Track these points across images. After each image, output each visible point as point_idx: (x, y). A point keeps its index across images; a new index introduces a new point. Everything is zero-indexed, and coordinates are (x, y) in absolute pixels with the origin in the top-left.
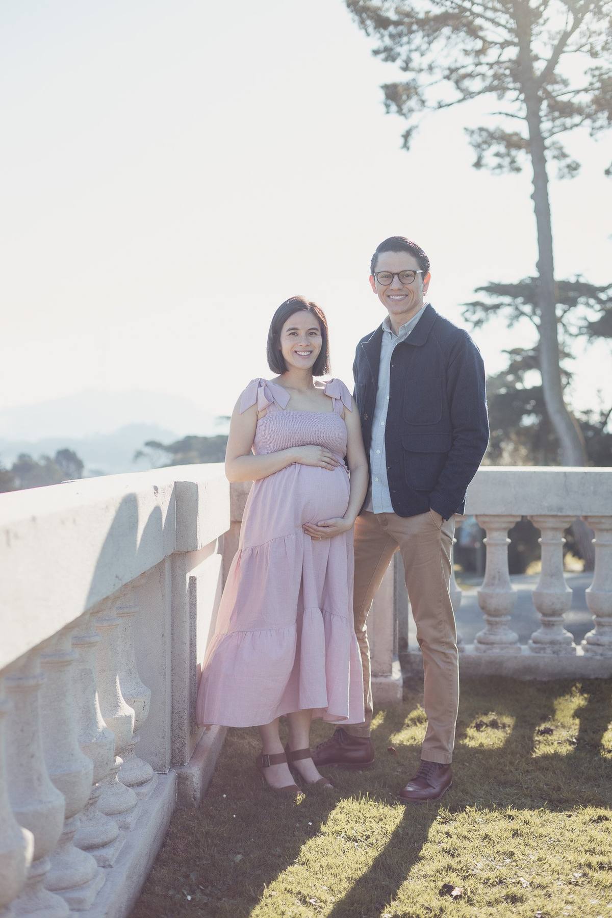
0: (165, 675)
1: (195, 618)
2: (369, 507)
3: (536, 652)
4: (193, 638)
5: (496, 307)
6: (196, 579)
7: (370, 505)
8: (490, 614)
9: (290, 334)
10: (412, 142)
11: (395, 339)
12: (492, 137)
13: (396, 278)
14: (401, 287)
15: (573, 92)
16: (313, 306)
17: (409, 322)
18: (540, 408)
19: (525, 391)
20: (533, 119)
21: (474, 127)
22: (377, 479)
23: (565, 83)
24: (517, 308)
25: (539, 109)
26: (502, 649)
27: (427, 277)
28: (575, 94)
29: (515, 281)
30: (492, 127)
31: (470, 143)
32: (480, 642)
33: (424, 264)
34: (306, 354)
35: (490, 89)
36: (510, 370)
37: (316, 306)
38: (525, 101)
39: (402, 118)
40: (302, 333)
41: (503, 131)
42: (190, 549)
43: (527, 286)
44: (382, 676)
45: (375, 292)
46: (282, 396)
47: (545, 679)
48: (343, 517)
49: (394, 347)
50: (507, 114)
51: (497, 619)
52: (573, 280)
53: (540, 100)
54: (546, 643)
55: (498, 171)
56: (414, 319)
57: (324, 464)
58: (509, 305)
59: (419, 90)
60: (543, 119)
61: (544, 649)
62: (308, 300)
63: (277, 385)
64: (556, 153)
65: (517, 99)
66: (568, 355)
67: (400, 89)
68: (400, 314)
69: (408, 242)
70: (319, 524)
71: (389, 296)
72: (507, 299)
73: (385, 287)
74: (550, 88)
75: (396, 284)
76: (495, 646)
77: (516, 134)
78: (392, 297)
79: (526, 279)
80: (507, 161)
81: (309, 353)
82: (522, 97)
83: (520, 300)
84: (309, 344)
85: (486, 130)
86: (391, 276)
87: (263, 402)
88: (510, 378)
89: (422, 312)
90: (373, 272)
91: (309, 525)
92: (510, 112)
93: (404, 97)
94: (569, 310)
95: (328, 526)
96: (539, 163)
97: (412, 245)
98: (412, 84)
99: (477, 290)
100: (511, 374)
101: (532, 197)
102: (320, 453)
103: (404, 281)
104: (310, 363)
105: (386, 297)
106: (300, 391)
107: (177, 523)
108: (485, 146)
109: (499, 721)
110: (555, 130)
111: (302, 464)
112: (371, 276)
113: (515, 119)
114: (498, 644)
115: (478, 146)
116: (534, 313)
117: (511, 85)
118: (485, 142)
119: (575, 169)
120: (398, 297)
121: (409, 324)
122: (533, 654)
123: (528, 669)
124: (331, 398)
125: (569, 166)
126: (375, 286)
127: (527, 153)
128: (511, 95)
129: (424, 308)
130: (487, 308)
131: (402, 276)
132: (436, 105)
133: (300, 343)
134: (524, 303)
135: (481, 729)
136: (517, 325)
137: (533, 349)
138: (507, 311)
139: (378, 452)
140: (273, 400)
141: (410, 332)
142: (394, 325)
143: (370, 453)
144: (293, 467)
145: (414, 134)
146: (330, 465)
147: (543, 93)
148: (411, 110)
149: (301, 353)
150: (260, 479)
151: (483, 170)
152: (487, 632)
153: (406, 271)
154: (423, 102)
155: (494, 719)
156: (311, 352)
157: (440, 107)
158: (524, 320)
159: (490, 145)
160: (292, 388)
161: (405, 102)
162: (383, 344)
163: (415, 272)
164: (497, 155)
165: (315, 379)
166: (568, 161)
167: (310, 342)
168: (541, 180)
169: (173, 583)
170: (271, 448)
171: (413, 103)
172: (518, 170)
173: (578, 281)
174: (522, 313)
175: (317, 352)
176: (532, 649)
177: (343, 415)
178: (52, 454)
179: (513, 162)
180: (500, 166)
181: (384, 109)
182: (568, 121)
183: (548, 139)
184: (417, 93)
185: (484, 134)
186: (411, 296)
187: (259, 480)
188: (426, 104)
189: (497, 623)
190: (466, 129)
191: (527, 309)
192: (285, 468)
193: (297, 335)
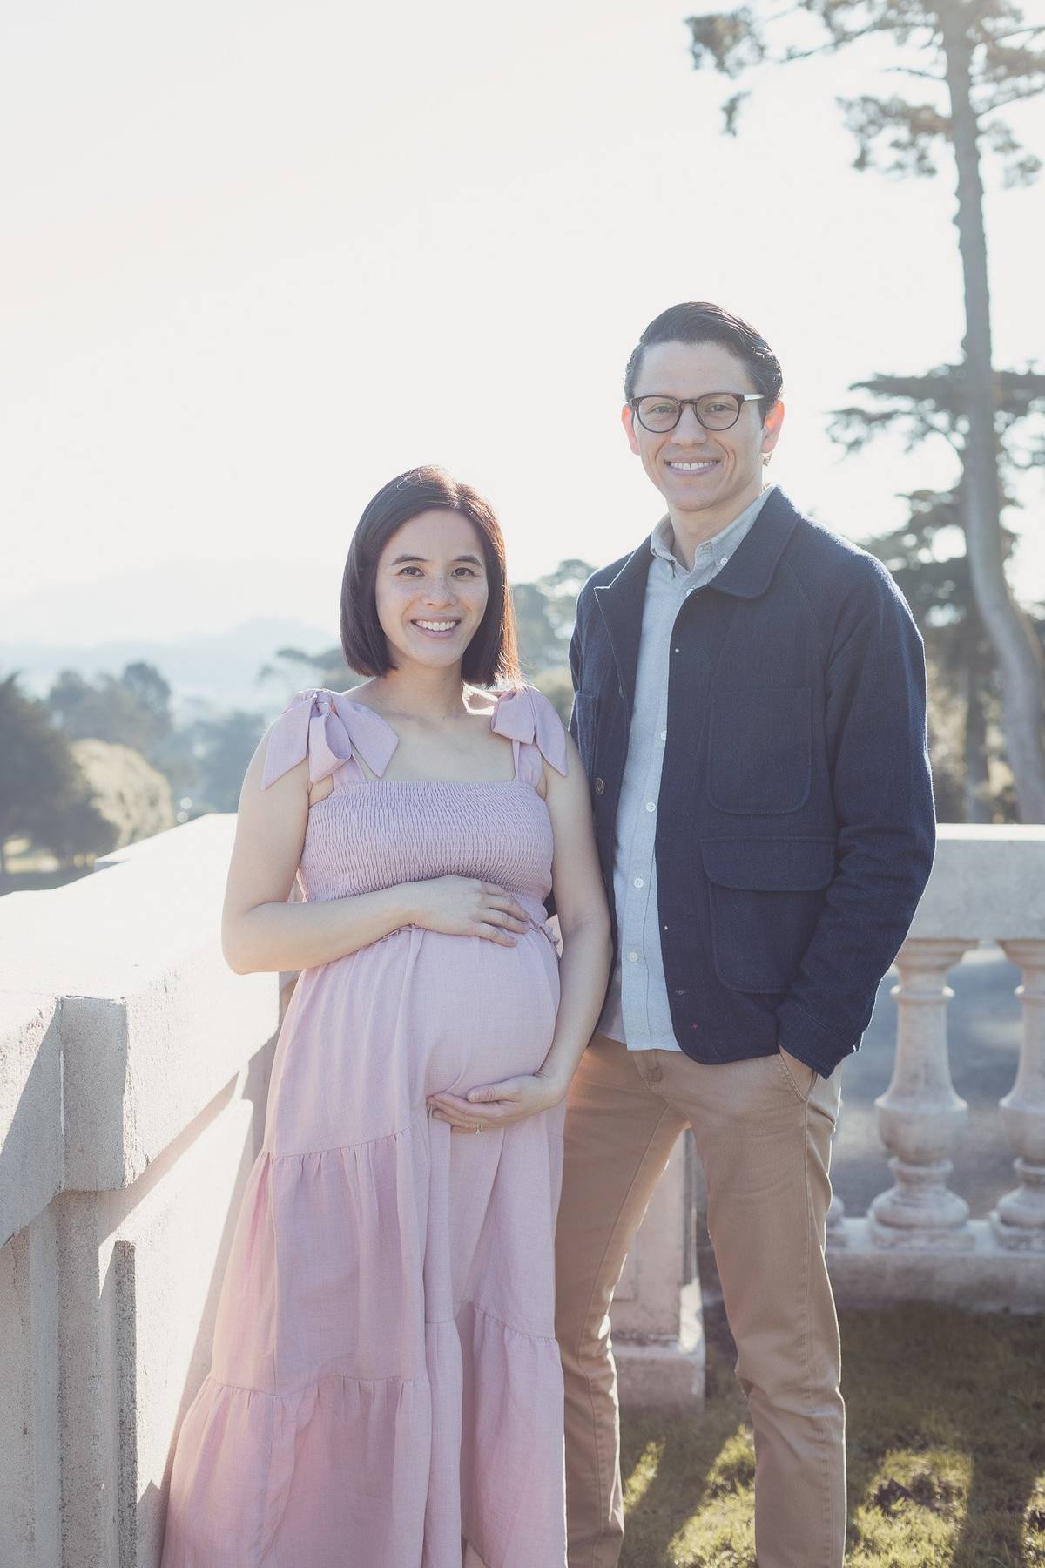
0: (33, 1539)
1: (132, 1354)
2: (615, 1027)
3: (1010, 1248)
4: (126, 1409)
5: (887, 417)
6: (132, 1250)
7: (616, 1022)
8: (905, 1159)
9: (402, 571)
10: (739, 123)
11: (683, 577)
12: (886, 113)
13: (688, 413)
14: (703, 438)
15: (1030, 30)
16: (465, 494)
17: (722, 535)
18: (964, 595)
19: (935, 565)
20: (958, 79)
21: (853, 95)
22: (633, 956)
23: (1017, 15)
24: (922, 420)
25: (969, 62)
26: (932, 1239)
27: (773, 413)
28: (1035, 34)
29: (920, 371)
30: (884, 96)
31: (846, 125)
32: (883, 1221)
33: (766, 377)
34: (443, 626)
35: (883, 25)
36: (910, 528)
37: (473, 498)
38: (944, 46)
39: (724, 77)
40: (435, 570)
41: (904, 105)
42: (103, 1186)
43: (941, 379)
44: (655, 1341)
45: (634, 449)
46: (376, 736)
47: (1030, 1310)
48: (537, 1074)
49: (682, 600)
50: (911, 72)
51: (922, 1171)
52: (1021, 370)
53: (971, 46)
54: (1030, 1227)
55: (896, 174)
56: (738, 524)
57: (487, 930)
58: (909, 413)
59: (756, 27)
60: (977, 79)
61: (1027, 1240)
62: (453, 477)
63: (364, 709)
64: (999, 140)
65: (930, 44)
66: (1012, 502)
67: (720, 26)
68: (698, 510)
69: (722, 317)
70: (472, 1096)
71: (669, 463)
72: (904, 403)
73: (660, 438)
74: (989, 24)
75: (687, 430)
76: (916, 1232)
77: (928, 108)
78: (676, 465)
79: (938, 368)
80: (910, 157)
81: (453, 624)
82: (939, 38)
83: (928, 404)
84: (453, 601)
85: (875, 102)
86: (673, 408)
87: (323, 756)
88: (910, 540)
89: (756, 508)
90: (630, 395)
91: (446, 1098)
92: (915, 68)
93: (727, 40)
94: (1014, 422)
95: (497, 1102)
96: (968, 158)
97: (733, 325)
98: (742, 17)
99: (852, 388)
100: (911, 533)
101: (956, 221)
102: (476, 898)
103: (710, 422)
104: (453, 651)
105: (661, 464)
106: (424, 723)
107: (68, 1115)
108: (871, 129)
109: (934, 1480)
110: (1000, 98)
111: (427, 930)
112: (625, 406)
113: (925, 79)
114: (924, 1227)
115: (861, 130)
116: (953, 427)
117: (920, 18)
118: (872, 122)
119: (1033, 170)
120: (694, 466)
121: (724, 538)
122: (1003, 1253)
123: (990, 1288)
124: (511, 740)
125: (1022, 165)
126: (634, 436)
127: (947, 140)
128: (921, 35)
129: (763, 496)
130: (869, 419)
131: (704, 406)
132: (782, 54)
133: (429, 596)
134: (936, 410)
135: (894, 1507)
136: (920, 446)
137: (952, 492)
138: (905, 424)
139: (639, 883)
140: (349, 751)
141: (724, 562)
142: (683, 542)
143: (615, 883)
144: (404, 935)
145: (743, 106)
146: (506, 929)
147: (976, 33)
148: (741, 64)
149: (425, 625)
150: (318, 967)
151: (869, 171)
152: (898, 1199)
153: (714, 394)
154: (762, 49)
155: (923, 1475)
156: (458, 622)
157: (791, 57)
158: (933, 438)
159: (881, 127)
160: (405, 716)
161: (728, 49)
162: (650, 590)
163: (740, 399)
164: (896, 145)
165: (469, 690)
166: (1019, 156)
167: (454, 596)
168: (970, 190)
169: (61, 1273)
170: (344, 884)
171: (743, 50)
172: (931, 172)
173: (1030, 373)
174: (931, 428)
175: (473, 621)
176: (1001, 1241)
177: (542, 787)
178: (117, 671)
179: (922, 157)
180: (900, 166)
181: (690, 60)
182: (1023, 82)
183: (985, 115)
184: (751, 34)
185: (872, 109)
186: (728, 464)
187: (315, 969)
188: (768, 52)
189: (921, 1179)
190: (839, 100)
191: (941, 419)
192: (382, 939)
193: (422, 574)
